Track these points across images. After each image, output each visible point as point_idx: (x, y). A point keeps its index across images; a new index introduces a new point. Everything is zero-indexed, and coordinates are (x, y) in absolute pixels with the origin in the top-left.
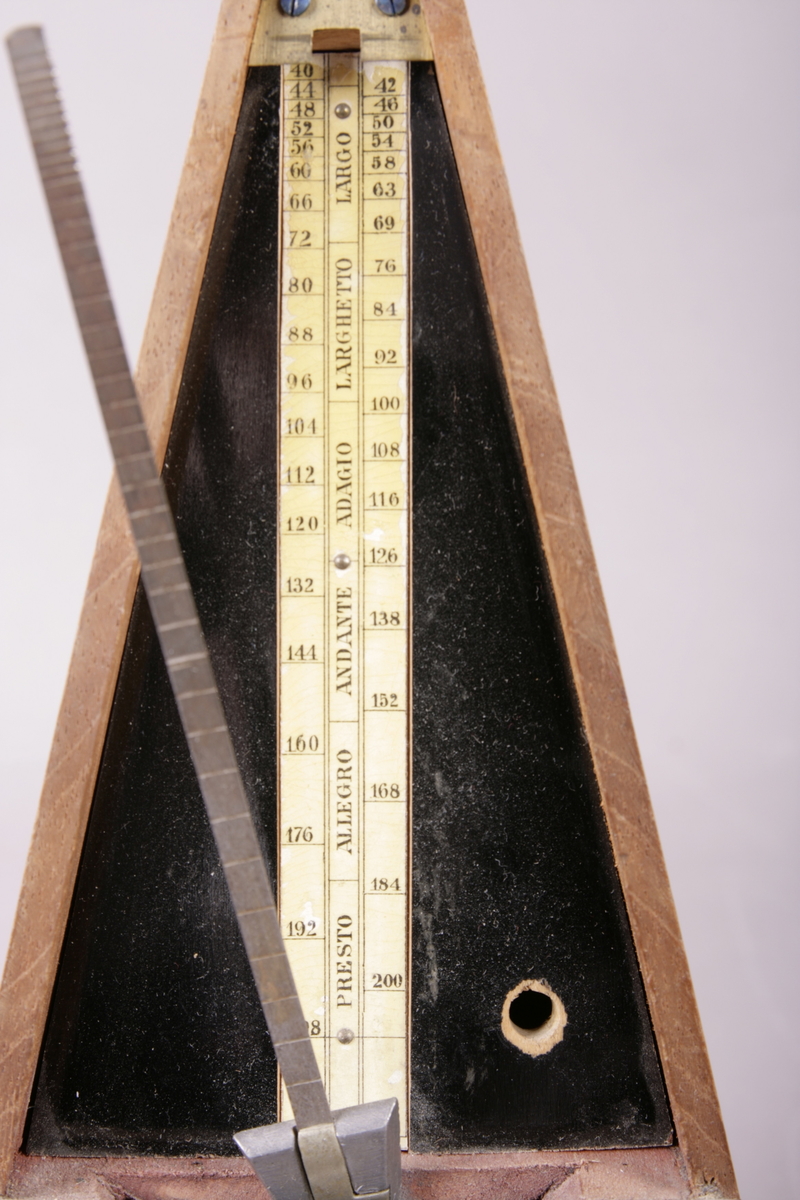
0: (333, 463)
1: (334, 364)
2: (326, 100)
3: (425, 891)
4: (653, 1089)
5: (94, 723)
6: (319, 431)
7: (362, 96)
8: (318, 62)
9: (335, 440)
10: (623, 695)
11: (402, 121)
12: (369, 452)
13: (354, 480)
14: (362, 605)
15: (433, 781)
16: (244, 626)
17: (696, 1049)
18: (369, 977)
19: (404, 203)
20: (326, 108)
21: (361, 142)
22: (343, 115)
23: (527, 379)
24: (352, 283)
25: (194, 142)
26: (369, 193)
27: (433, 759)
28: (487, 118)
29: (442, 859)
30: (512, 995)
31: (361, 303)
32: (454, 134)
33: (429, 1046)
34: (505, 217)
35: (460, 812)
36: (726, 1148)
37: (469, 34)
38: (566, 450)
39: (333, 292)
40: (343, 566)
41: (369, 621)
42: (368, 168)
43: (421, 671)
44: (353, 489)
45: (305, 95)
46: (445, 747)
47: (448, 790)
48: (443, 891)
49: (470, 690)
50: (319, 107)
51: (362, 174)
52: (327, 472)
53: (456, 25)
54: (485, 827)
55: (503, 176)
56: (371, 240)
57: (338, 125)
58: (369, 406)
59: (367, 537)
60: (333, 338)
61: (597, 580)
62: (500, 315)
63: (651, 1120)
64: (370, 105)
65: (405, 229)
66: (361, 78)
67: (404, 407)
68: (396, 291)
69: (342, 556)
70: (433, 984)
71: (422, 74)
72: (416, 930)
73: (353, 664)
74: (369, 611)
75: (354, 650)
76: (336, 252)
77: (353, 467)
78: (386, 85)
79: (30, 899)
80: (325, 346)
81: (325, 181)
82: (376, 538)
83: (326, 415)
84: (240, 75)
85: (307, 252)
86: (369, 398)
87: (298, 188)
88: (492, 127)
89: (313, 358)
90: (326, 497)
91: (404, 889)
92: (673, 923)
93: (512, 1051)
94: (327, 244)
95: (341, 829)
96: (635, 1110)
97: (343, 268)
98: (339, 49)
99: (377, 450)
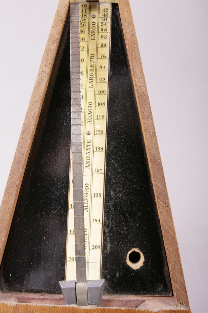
0: (87, 107)
1: (89, 81)
2: (89, 13)
3: (107, 223)
4: (167, 280)
5: (20, 171)
6: (84, 99)
7: (99, 13)
8: (88, 4)
9: (88, 101)
10: (162, 170)
11: (109, 20)
12: (97, 104)
13: (93, 112)
14: (93, 145)
15: (110, 193)
17: (179, 267)
18: (91, 246)
19: (109, 40)
20: (89, 16)
21: (98, 24)
22: (94, 18)
23: (139, 85)
24: (94, 60)
25: (55, 21)
26: (100, 37)
27: (111, 187)
28: (131, 17)
29: (112, 214)
30: (130, 252)
31: (96, 66)
32: (122, 21)
33: (107, 265)
34: (135, 43)
35: (117, 201)
36: (187, 295)
38: (149, 104)
39: (89, 62)
40: (89, 134)
41: (95, 149)
42: (100, 31)
43: (108, 163)
44: (92, 114)
45: (84, 12)
46: (114, 184)
47: (114, 195)
48: (112, 223)
49: (121, 169)
51: (98, 33)
52: (85, 110)
54: (124, 206)
55: (135, 32)
56: (100, 50)
57: (92, 20)
58: (97, 92)
59: (95, 127)
60: (89, 74)
61: (156, 138)
62: (133, 68)
63: (166, 288)
64: (101, 15)
65: (109, 47)
66: (99, 8)
67: (107, 93)
68: (106, 63)
69: (89, 132)
70: (108, 248)
71: (115, 7)
72: (104, 233)
73: (90, 161)
74: (95, 146)
75: (91, 157)
76: (90, 52)
77: (93, 108)
78: (105, 10)
80: (87, 76)
81: (88, 34)
82: (98, 127)
83: (86, 94)
84: (68, 5)
85: (83, 52)
86: (97, 90)
87: (81, 36)
88: (132, 20)
89: (83, 79)
90: (85, 116)
91: (101, 222)
92: (174, 232)
93: (129, 268)
94: (88, 50)
95: (85, 205)
96: (162, 286)
97: (92, 57)
98: (93, 1)
99: (99, 104)
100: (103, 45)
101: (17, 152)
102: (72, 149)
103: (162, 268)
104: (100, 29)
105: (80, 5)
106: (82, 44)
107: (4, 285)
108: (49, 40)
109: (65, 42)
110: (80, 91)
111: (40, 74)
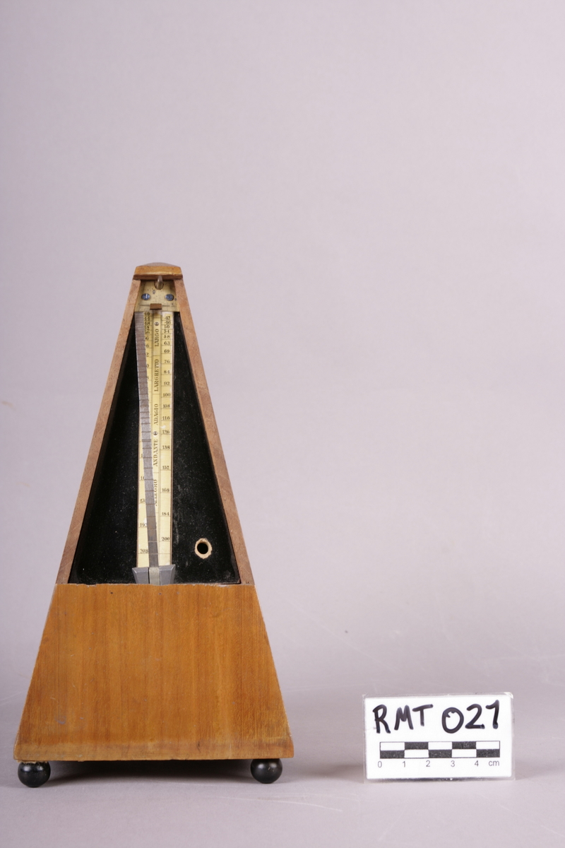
0: (154, 409)
1: (154, 385)
2: (153, 321)
3: (176, 515)
4: (234, 568)
6: (151, 402)
7: (162, 320)
8: (151, 312)
9: (154, 403)
10: (225, 462)
11: (172, 327)
12: (162, 407)
13: (159, 413)
14: (160, 444)
15: (178, 488)
16: (130, 449)
18: (162, 538)
19: (172, 346)
20: (153, 323)
21: (161, 331)
22: (157, 325)
23: (202, 387)
24: (159, 365)
25: (121, 329)
26: (163, 344)
27: (178, 482)
28: (193, 325)
29: (180, 507)
30: (198, 543)
31: (161, 370)
32: (184, 329)
33: (176, 556)
34: (196, 349)
35: (185, 495)
36: (252, 574)
37: (188, 305)
38: (211, 403)
39: (154, 367)
40: (155, 434)
41: (162, 448)
42: (163, 338)
43: (175, 460)
44: (159, 416)
45: (148, 320)
46: (181, 479)
47: (181, 490)
48: (180, 515)
49: (187, 465)
50: (151, 323)
51: (161, 339)
52: (152, 411)
53: (185, 303)
54: (191, 499)
55: (196, 339)
56: (163, 355)
57: (156, 327)
58: (163, 395)
59: (162, 427)
60: (154, 379)
61: (218, 434)
63: (234, 576)
64: (164, 323)
65: (172, 353)
66: (161, 316)
67: (171, 396)
68: (170, 368)
69: (156, 432)
70: (177, 539)
71: (177, 315)
72: (173, 525)
73: (158, 459)
74: (162, 445)
75: (158, 455)
76: (155, 358)
77: (158, 410)
78: (168, 318)
79: (76, 510)
80: (152, 381)
81: (152, 341)
82: (164, 428)
83: (152, 398)
84: (132, 313)
85: (148, 358)
86: (162, 393)
87: (146, 342)
88: (193, 327)
89: (150, 384)
90: (152, 417)
91: (170, 515)
92: (238, 517)
93: (198, 557)
94: (152, 356)
95: (155, 500)
96: (230, 574)
97: (157, 362)
98: (156, 309)
99: (164, 406)
100: (167, 351)
101: (91, 450)
102: (141, 445)
103: (229, 556)
104: (163, 336)
105: (143, 314)
106: (148, 350)
108: (117, 347)
110: (147, 394)
111: (110, 378)
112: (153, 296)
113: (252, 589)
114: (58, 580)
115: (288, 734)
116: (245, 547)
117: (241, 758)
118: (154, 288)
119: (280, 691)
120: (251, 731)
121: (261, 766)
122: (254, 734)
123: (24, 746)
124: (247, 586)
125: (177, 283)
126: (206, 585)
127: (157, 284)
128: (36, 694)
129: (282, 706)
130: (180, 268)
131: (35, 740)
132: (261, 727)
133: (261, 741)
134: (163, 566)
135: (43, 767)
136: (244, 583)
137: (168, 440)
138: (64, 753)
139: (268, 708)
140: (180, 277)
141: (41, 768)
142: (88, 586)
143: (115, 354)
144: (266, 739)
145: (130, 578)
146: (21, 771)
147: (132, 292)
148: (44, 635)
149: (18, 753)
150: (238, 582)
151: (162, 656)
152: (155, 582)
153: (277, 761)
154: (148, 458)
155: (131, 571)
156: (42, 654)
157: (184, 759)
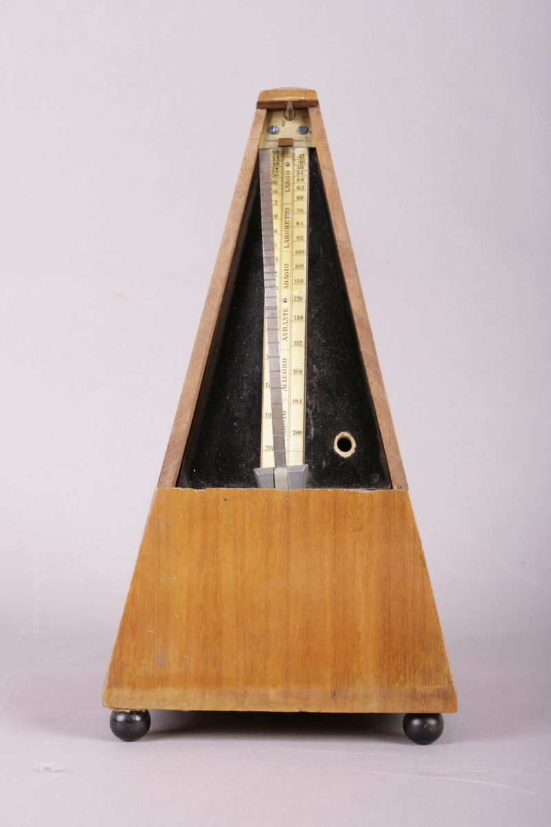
0: (283, 270)
1: (284, 240)
2: (283, 161)
3: (310, 403)
4: (384, 469)
6: (279, 261)
7: (294, 160)
8: (280, 149)
9: (284, 263)
10: (371, 334)
11: (306, 167)
12: (294, 267)
13: (289, 275)
14: (291, 313)
15: (313, 368)
16: (254, 320)
18: (291, 431)
19: (306, 192)
20: (283, 164)
21: (293, 173)
22: (288, 166)
23: (342, 240)
24: (290, 216)
25: (242, 170)
26: (295, 189)
27: (313, 361)
28: (331, 163)
29: (316, 393)
30: (338, 438)
31: (293, 222)
32: (321, 168)
33: (310, 453)
34: (337, 192)
35: (321, 378)
36: (405, 477)
37: (326, 138)
38: (354, 261)
39: (284, 218)
40: (285, 302)
41: (293, 319)
42: (296, 182)
43: (309, 334)
44: (289, 278)
45: (276, 159)
46: (317, 357)
47: (318, 370)
48: (316, 403)
49: (325, 339)
50: (280, 163)
51: (294, 183)
52: (281, 273)
53: (322, 134)
54: (329, 383)
55: (336, 180)
56: (296, 203)
57: (286, 169)
58: (294, 253)
59: (293, 293)
60: (284, 232)
61: (363, 299)
62: (334, 221)
63: (384, 480)
64: (296, 162)
65: (307, 200)
66: (294, 154)
67: (305, 253)
68: (303, 218)
69: (285, 299)
70: (312, 433)
71: (312, 151)
72: (307, 416)
73: (288, 332)
74: (293, 315)
75: (288, 328)
76: (285, 207)
77: (289, 272)
78: (302, 156)
79: (184, 396)
80: (281, 235)
81: (282, 185)
82: (296, 293)
83: (281, 256)
84: (256, 151)
85: (276, 206)
86: (294, 250)
87: (274, 187)
88: (332, 166)
89: (277, 238)
90: (281, 280)
91: (303, 402)
92: (387, 404)
93: (338, 455)
94: (282, 204)
95: (283, 383)
96: (379, 476)
97: (287, 212)
98: (285, 146)
99: (297, 266)
100: (300, 198)
101: (203, 320)
102: (266, 314)
103: (378, 455)
105: (271, 151)
106: (274, 197)
107: (186, 483)
108: (236, 193)
109: (253, 195)
110: (273, 249)
111: (227, 231)
112: (282, 129)
113: (404, 495)
114: (160, 483)
115: (450, 682)
116: (396, 442)
117: (389, 712)
118: (284, 119)
119: (439, 627)
120: (402, 677)
121: (416, 722)
122: (405, 682)
123: (115, 691)
124: (398, 492)
125: (312, 112)
126: (345, 490)
127: (287, 114)
128: (130, 625)
129: (442, 646)
130: (314, 92)
131: (129, 683)
132: (415, 673)
133: (414, 690)
134: (293, 468)
135: (141, 717)
136: (395, 487)
137: (301, 309)
138: (164, 700)
139: (424, 649)
140: (315, 104)
141: (138, 718)
142: (196, 491)
143: (233, 200)
144: (420, 688)
145: (252, 482)
146: (114, 721)
147: (255, 124)
148: (141, 551)
149: (108, 700)
150: (389, 486)
151: (288, 580)
152: (282, 486)
153: (436, 716)
154: (274, 330)
155: (253, 473)
156: (138, 576)
157: (316, 711)
